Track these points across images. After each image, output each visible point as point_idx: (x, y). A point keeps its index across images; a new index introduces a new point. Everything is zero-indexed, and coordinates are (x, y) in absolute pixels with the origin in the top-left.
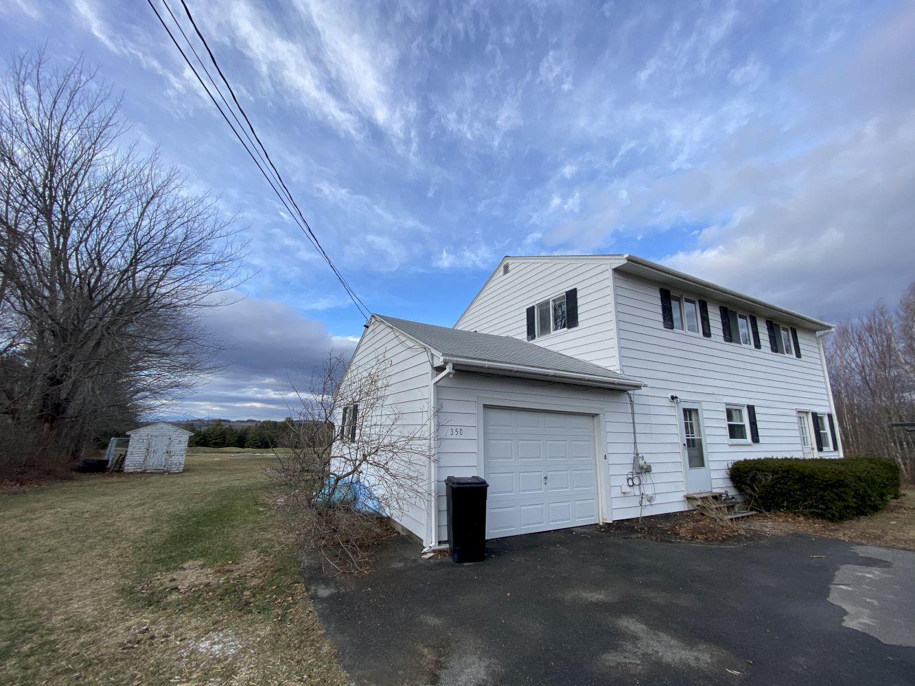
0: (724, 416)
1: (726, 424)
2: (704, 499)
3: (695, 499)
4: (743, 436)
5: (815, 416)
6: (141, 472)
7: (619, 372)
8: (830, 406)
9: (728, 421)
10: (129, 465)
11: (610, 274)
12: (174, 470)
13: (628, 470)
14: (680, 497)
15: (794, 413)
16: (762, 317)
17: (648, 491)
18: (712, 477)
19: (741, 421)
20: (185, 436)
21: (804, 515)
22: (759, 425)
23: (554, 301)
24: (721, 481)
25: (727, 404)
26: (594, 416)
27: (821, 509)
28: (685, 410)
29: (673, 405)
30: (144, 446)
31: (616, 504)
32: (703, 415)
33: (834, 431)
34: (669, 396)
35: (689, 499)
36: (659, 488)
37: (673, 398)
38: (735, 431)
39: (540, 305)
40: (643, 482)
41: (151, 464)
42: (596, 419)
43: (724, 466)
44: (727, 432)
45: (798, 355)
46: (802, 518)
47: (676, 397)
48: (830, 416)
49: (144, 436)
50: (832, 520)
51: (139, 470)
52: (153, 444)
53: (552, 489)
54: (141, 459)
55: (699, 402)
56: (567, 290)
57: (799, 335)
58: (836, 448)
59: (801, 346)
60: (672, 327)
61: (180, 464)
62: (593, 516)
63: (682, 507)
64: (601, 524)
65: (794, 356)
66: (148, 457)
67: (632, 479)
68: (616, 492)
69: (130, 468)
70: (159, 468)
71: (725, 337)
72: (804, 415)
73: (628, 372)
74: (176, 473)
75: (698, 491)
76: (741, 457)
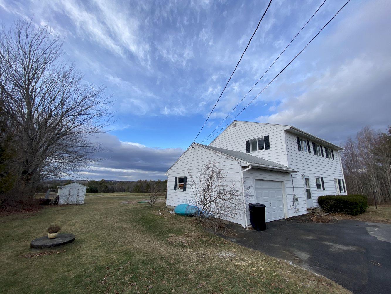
0: (315, 181)
1: (315, 184)
2: (313, 209)
3: (310, 209)
4: (320, 188)
5: (339, 180)
6: (66, 205)
7: (288, 166)
8: (343, 177)
9: (317, 182)
10: (61, 201)
11: (283, 132)
12: (80, 203)
13: (292, 200)
14: (305, 209)
15: (333, 179)
16: (324, 146)
17: (298, 207)
18: (313, 202)
19: (319, 182)
20: (85, 189)
21: (344, 214)
22: (325, 184)
23: (258, 139)
24: (315, 203)
25: (316, 177)
26: (282, 182)
27: (350, 212)
28: (306, 179)
29: (302, 177)
30: (67, 193)
31: (290, 211)
32: (310, 180)
33: (344, 185)
34: (301, 174)
35: (308, 209)
36: (301, 206)
37: (302, 175)
38: (318, 186)
39: (252, 140)
40: (297, 204)
41: (70, 201)
42: (282, 183)
43: (316, 198)
44: (316, 186)
45: (334, 159)
46: (344, 215)
47: (303, 175)
48: (343, 180)
49: (67, 189)
50: (353, 215)
51: (65, 204)
52: (71, 192)
53: (272, 207)
54: (66, 199)
55: (309, 176)
56: (265, 136)
57: (334, 152)
58: (345, 191)
59: (334, 156)
60: (300, 150)
61: (83, 200)
62: (283, 216)
63: (306, 212)
64: (285, 218)
65: (332, 159)
66: (69, 198)
67: (293, 203)
68: (289, 208)
69: (61, 203)
70: (74, 202)
71: (314, 153)
72: (335, 180)
73: (291, 166)
74: (81, 205)
75: (310, 207)
76: (321, 195)
